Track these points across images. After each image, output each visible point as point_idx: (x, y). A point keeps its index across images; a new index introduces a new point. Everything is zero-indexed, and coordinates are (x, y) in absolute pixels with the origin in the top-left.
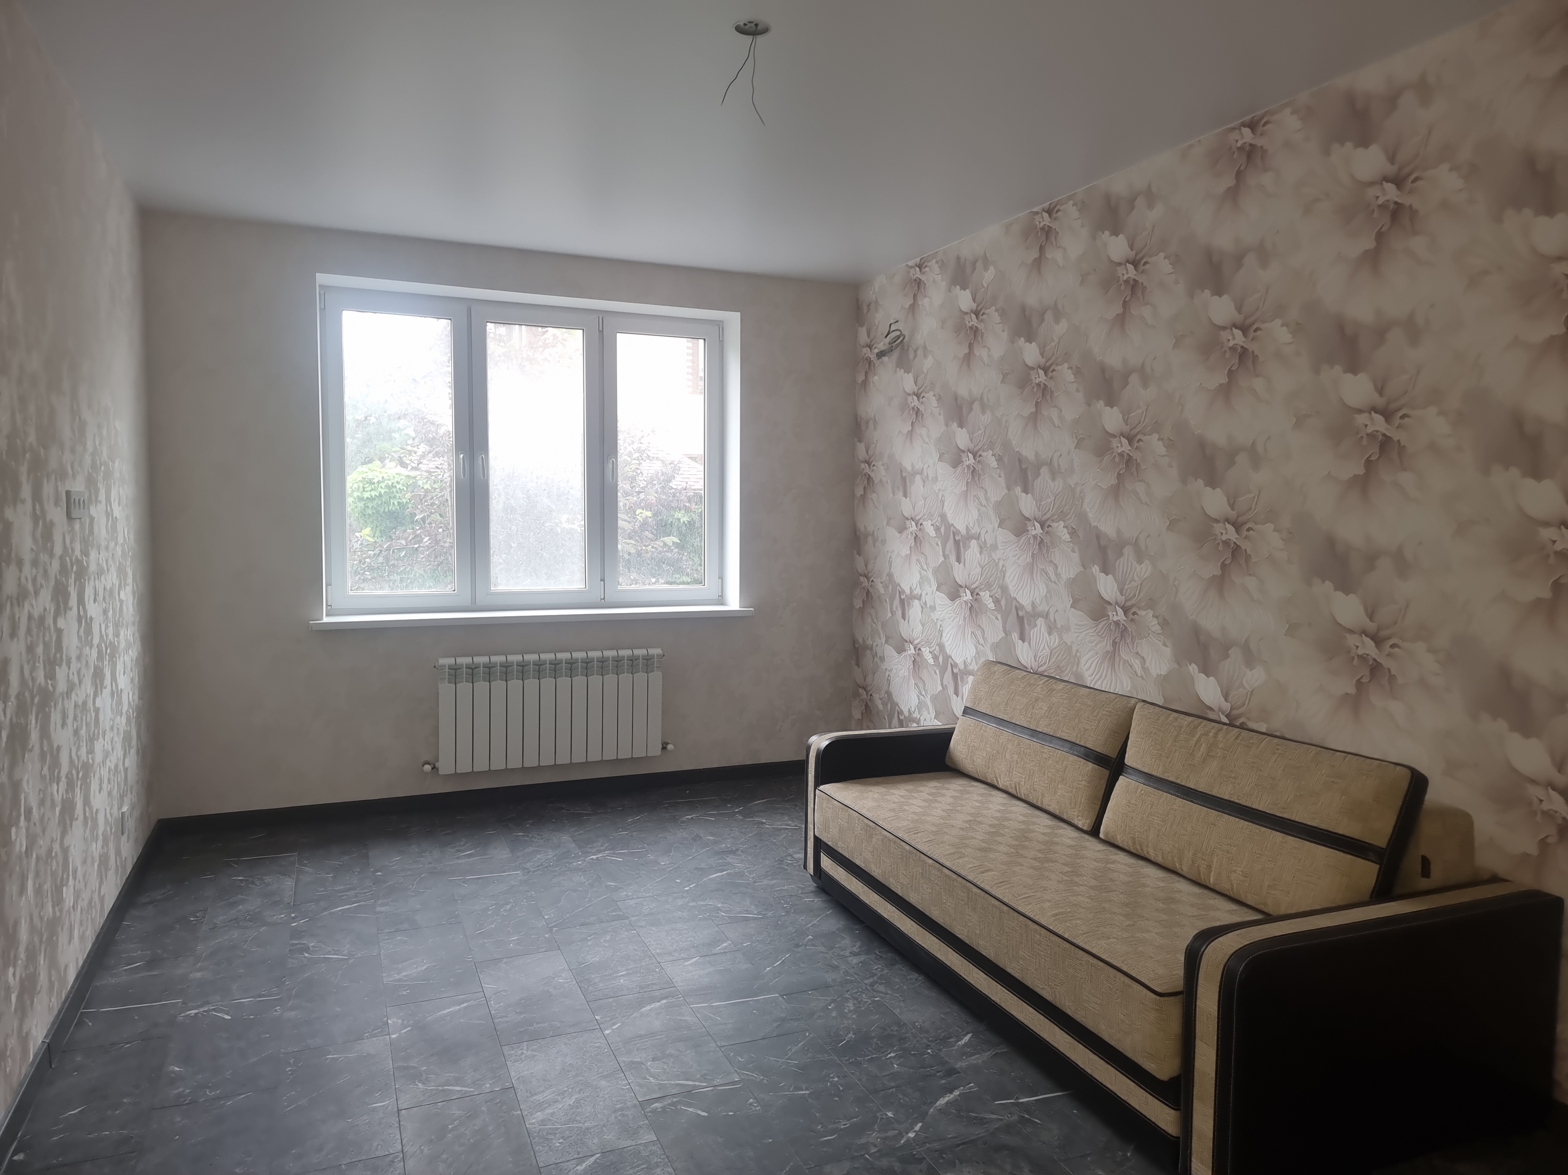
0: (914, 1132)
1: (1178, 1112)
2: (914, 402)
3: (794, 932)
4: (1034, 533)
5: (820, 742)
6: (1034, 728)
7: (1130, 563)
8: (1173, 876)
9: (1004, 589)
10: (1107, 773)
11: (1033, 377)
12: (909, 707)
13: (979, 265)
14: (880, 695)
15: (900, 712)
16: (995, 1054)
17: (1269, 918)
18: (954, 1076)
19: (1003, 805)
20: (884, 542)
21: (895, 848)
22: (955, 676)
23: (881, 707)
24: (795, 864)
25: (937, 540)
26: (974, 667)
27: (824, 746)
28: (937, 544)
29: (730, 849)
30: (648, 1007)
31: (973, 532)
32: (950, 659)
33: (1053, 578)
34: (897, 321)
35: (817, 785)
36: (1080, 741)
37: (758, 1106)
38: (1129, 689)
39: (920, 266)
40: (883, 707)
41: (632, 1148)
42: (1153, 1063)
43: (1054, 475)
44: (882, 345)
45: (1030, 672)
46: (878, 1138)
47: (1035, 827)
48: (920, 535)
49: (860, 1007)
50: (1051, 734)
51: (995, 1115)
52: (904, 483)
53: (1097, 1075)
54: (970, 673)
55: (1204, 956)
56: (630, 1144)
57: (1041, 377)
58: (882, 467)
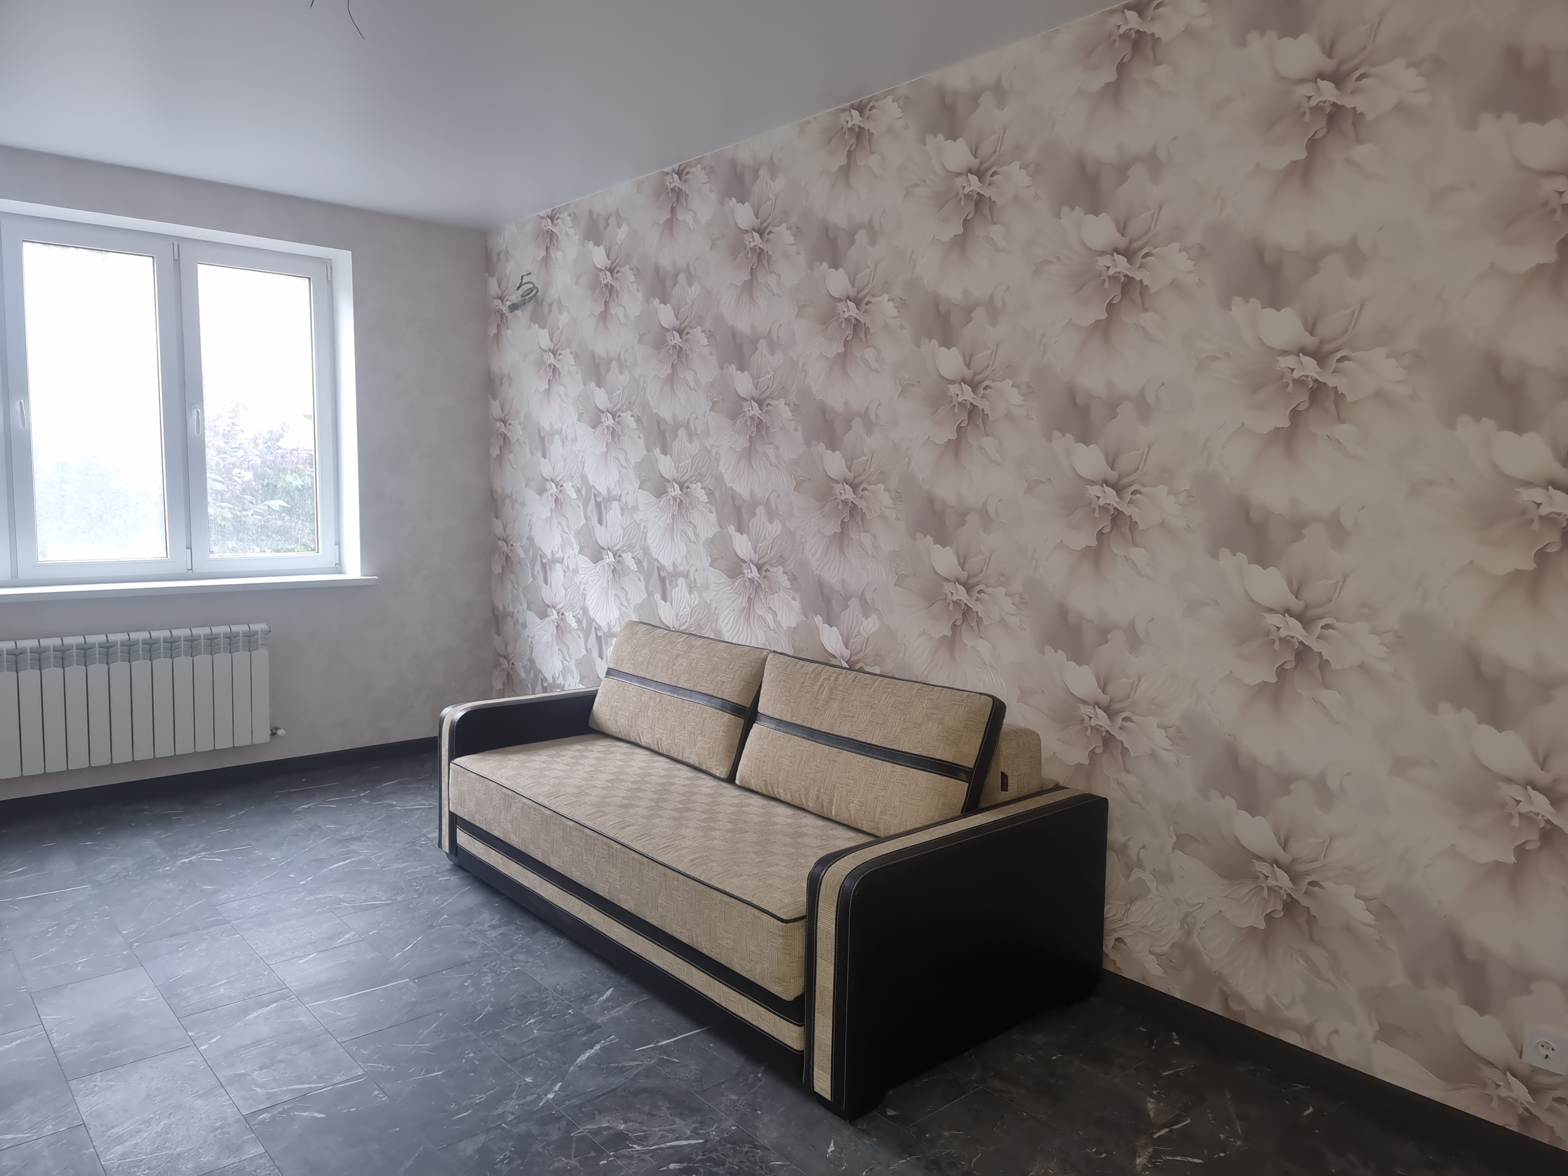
0: (553, 1092)
1: (803, 1028)
2: (550, 359)
3: (428, 914)
4: (673, 494)
5: (454, 713)
6: (674, 684)
7: (762, 522)
8: (800, 813)
9: (646, 550)
10: (742, 721)
11: (669, 339)
12: (553, 673)
13: (612, 221)
14: (522, 663)
15: (544, 680)
16: (637, 1004)
17: (878, 840)
18: (595, 1032)
19: (645, 761)
20: (523, 504)
21: (535, 814)
22: (599, 639)
23: (523, 675)
24: (429, 844)
25: (578, 502)
26: (617, 629)
27: (459, 717)
28: (579, 507)
29: (355, 836)
30: (255, 1014)
31: (614, 494)
32: (594, 622)
33: (693, 538)
34: (529, 274)
35: (451, 758)
36: (718, 694)
37: (384, 1097)
38: (763, 642)
39: (552, 218)
40: (526, 676)
41: (235, 1165)
42: (779, 986)
43: (691, 436)
44: (514, 297)
45: (673, 631)
46: (515, 1106)
47: (676, 780)
48: (560, 496)
49: (499, 979)
50: (691, 689)
51: (635, 1061)
52: (542, 443)
53: (732, 1007)
54: (613, 635)
55: (823, 880)
56: (232, 1162)
57: (676, 340)
58: (519, 426)
